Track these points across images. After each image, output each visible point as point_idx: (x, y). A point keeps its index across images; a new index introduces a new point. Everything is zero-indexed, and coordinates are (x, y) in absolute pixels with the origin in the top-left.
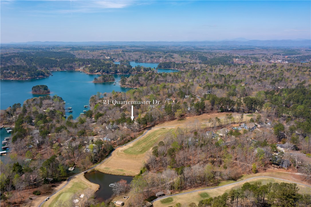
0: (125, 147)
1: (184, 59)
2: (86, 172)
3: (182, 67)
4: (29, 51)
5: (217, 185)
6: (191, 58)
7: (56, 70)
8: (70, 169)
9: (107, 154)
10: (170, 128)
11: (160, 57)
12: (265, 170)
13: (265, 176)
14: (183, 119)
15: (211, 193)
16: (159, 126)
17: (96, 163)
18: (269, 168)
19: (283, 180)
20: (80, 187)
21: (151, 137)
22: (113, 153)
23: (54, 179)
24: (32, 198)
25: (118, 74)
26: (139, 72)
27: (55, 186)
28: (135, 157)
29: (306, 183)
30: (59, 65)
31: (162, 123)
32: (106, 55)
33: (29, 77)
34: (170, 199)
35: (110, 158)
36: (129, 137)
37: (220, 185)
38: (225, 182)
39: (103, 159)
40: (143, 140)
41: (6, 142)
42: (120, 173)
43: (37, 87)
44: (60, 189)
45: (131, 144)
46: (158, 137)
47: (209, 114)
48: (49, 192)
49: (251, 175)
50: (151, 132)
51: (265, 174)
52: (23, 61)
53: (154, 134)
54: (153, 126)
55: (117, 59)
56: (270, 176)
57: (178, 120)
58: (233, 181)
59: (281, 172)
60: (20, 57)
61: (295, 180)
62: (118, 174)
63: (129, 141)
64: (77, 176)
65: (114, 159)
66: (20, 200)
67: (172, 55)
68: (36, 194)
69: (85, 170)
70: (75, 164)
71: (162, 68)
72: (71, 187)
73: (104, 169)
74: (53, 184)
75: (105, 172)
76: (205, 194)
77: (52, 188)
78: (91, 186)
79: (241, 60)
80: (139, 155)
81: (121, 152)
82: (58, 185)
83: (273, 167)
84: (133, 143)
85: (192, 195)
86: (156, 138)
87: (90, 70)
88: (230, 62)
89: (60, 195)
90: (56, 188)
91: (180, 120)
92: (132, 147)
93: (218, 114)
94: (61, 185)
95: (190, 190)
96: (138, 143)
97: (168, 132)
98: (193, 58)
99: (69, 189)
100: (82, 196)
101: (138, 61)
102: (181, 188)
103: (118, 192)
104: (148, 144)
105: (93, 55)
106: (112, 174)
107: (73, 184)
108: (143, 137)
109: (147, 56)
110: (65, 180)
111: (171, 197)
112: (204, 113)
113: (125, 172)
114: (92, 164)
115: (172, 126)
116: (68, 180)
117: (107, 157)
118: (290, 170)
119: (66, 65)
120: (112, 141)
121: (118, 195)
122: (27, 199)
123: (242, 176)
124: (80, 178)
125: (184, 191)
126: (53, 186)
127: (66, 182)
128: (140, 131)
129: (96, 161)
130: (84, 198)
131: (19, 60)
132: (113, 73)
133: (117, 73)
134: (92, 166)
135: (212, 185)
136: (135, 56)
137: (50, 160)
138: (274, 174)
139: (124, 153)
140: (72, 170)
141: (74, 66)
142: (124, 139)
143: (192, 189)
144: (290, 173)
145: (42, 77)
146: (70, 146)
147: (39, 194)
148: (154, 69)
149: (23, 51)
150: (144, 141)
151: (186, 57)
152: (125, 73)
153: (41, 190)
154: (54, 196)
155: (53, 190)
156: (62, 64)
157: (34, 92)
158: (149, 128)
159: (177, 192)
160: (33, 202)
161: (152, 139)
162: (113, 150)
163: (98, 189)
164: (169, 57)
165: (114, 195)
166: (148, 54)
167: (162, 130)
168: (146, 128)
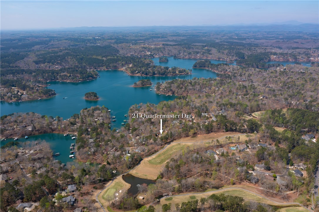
0: (150, 158)
1: (221, 56)
2: (124, 175)
3: (216, 68)
4: (78, 43)
5: (204, 191)
6: (228, 54)
7: (102, 69)
8: (113, 172)
9: (137, 163)
10: (184, 144)
11: (198, 53)
12: (240, 183)
13: (239, 187)
14: (196, 137)
15: (197, 197)
16: (177, 142)
17: (130, 169)
18: (244, 182)
19: (249, 191)
20: (120, 185)
21: (169, 151)
22: (142, 162)
23: (104, 179)
24: (93, 191)
25: (155, 76)
26: (174, 74)
27: (105, 184)
28: (155, 166)
29: (263, 195)
30: (105, 64)
31: (179, 139)
32: (147, 50)
33: (81, 80)
34: (171, 198)
35: (139, 165)
36: (153, 150)
37: (206, 191)
38: (211, 189)
39: (135, 166)
40: (162, 153)
41: (72, 147)
42: (145, 177)
43: (89, 94)
44: (108, 186)
45: (154, 156)
46: (173, 151)
47: (216, 133)
48: (102, 188)
49: (229, 186)
50: (170, 147)
51: (239, 186)
52: (75, 61)
53: (171, 149)
54: (172, 141)
55: (157, 55)
56: (242, 188)
57: (191, 137)
58: (215, 189)
59: (250, 186)
60: (72, 56)
61: (257, 192)
62: (143, 178)
63: (153, 153)
64: (118, 178)
65: (142, 167)
66: (86, 191)
67: (210, 51)
68: (95, 188)
69: (123, 174)
70: (117, 168)
71: (197, 68)
72: (114, 185)
73: (135, 174)
74: (104, 182)
75: (135, 176)
76: (194, 197)
77: (103, 185)
78: (126, 185)
79: (279, 57)
80: (158, 165)
81: (146, 162)
82: (107, 183)
83: (247, 182)
84: (155, 155)
85: (185, 197)
86: (172, 152)
87: (131, 72)
88: (267, 60)
89: (108, 189)
90: (106, 185)
91: (193, 137)
92: (154, 159)
93: (223, 133)
94: (109, 183)
95: (185, 193)
96: (159, 156)
97: (182, 147)
98: (230, 54)
99: (113, 186)
100: (120, 191)
101: (176, 57)
102: (180, 191)
103: (141, 191)
104: (166, 157)
105: (135, 50)
106: (140, 177)
107: (115, 183)
108: (164, 150)
109: (186, 51)
110: (111, 180)
111: (172, 197)
112: (212, 132)
113: (147, 177)
114: (127, 169)
115: (186, 142)
116: (113, 180)
117: (137, 164)
118: (257, 185)
119: (111, 65)
120: (142, 152)
121: (141, 193)
122: (90, 191)
123: (223, 186)
124: (119, 179)
125: (181, 194)
126: (104, 184)
127: (111, 181)
128: (162, 146)
129: (130, 168)
130: (121, 193)
131: (71, 59)
132: (151, 75)
133: (155, 74)
134: (128, 171)
135: (201, 191)
136: (174, 51)
137: (102, 168)
138: (245, 186)
139: (148, 163)
140: (115, 172)
141: (118, 65)
142: (150, 152)
143: (187, 193)
144: (256, 187)
145: (92, 79)
146: (114, 155)
147: (97, 189)
148: (188, 71)
149: (73, 44)
150: (164, 155)
151: (223, 53)
152: (161, 75)
153: (97, 186)
154: (105, 190)
155: (104, 186)
156: (108, 64)
157: (87, 98)
158: (169, 143)
159: (177, 194)
160: (94, 193)
161: (169, 153)
162: (142, 160)
163: (130, 187)
164: (206, 54)
165: (139, 192)
166: (186, 49)
167: (178, 145)
168: (166, 143)
